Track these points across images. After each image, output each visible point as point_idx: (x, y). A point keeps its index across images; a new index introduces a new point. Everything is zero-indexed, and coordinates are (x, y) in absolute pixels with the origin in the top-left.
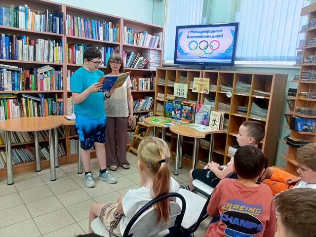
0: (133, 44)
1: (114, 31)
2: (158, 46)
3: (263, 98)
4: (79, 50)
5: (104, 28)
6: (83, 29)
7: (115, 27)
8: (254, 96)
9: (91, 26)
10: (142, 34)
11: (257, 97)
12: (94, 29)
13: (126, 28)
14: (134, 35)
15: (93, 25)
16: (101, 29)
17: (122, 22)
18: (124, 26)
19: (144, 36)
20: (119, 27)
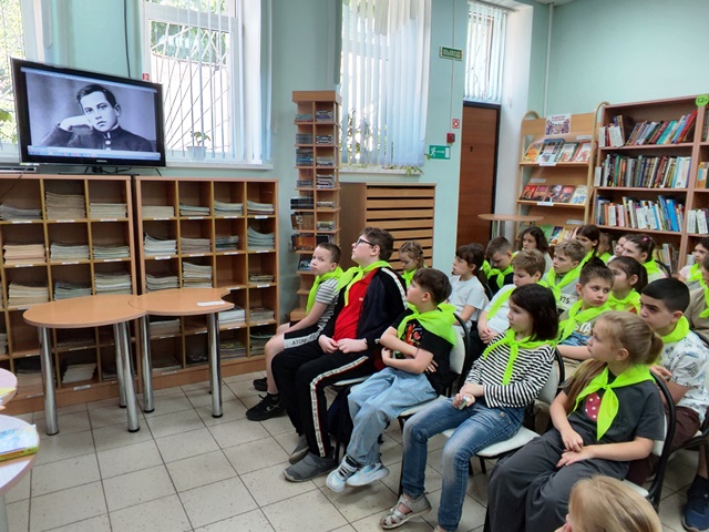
3: (266, 217)
8: (250, 216)
11: (257, 217)
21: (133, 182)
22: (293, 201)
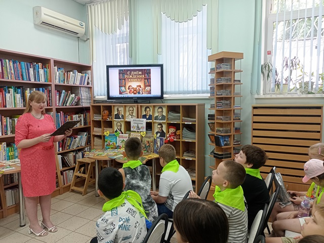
0: (64, 83)
1: (44, 71)
2: (88, 83)
3: (191, 123)
4: (9, 93)
5: (34, 69)
6: (13, 72)
7: (46, 67)
8: (183, 123)
9: (21, 68)
10: (71, 73)
11: (186, 123)
12: (24, 71)
13: (56, 67)
14: (64, 74)
15: (23, 67)
16: (31, 70)
17: (52, 63)
18: (55, 66)
19: (73, 74)
20: (49, 67)
22: (209, 115)
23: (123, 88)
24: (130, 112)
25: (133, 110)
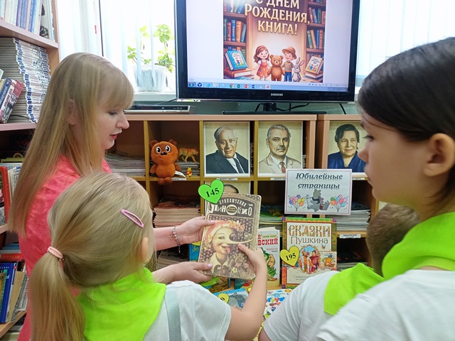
21: (319, 123)
23: (237, 56)
24: (276, 144)
25: (287, 139)
